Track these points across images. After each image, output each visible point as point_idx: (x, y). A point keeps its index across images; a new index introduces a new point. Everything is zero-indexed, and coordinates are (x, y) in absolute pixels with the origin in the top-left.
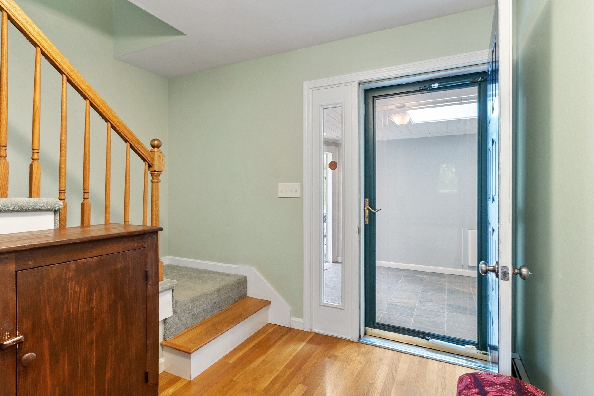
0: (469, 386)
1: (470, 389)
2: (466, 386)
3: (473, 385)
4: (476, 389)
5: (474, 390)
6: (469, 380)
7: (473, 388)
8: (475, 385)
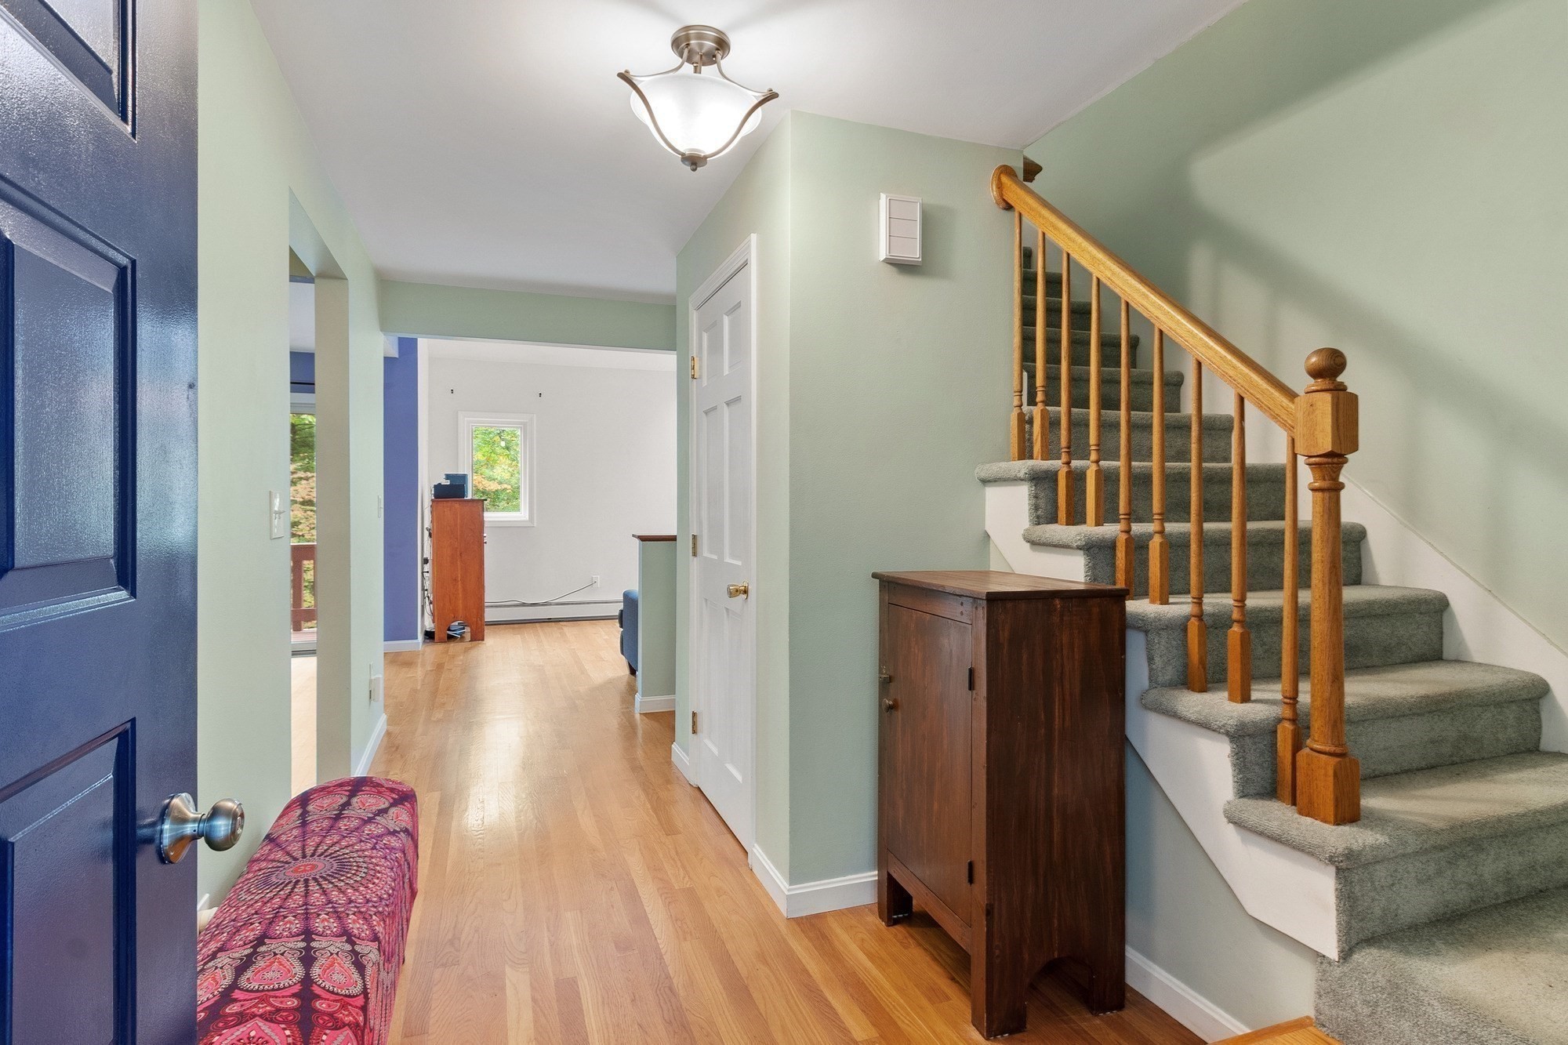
0: (329, 1025)
1: (331, 1015)
2: (336, 1029)
3: (321, 1022)
4: (319, 1007)
5: (324, 1005)
6: (324, 1037)
7: (324, 1013)
8: (318, 1017)
